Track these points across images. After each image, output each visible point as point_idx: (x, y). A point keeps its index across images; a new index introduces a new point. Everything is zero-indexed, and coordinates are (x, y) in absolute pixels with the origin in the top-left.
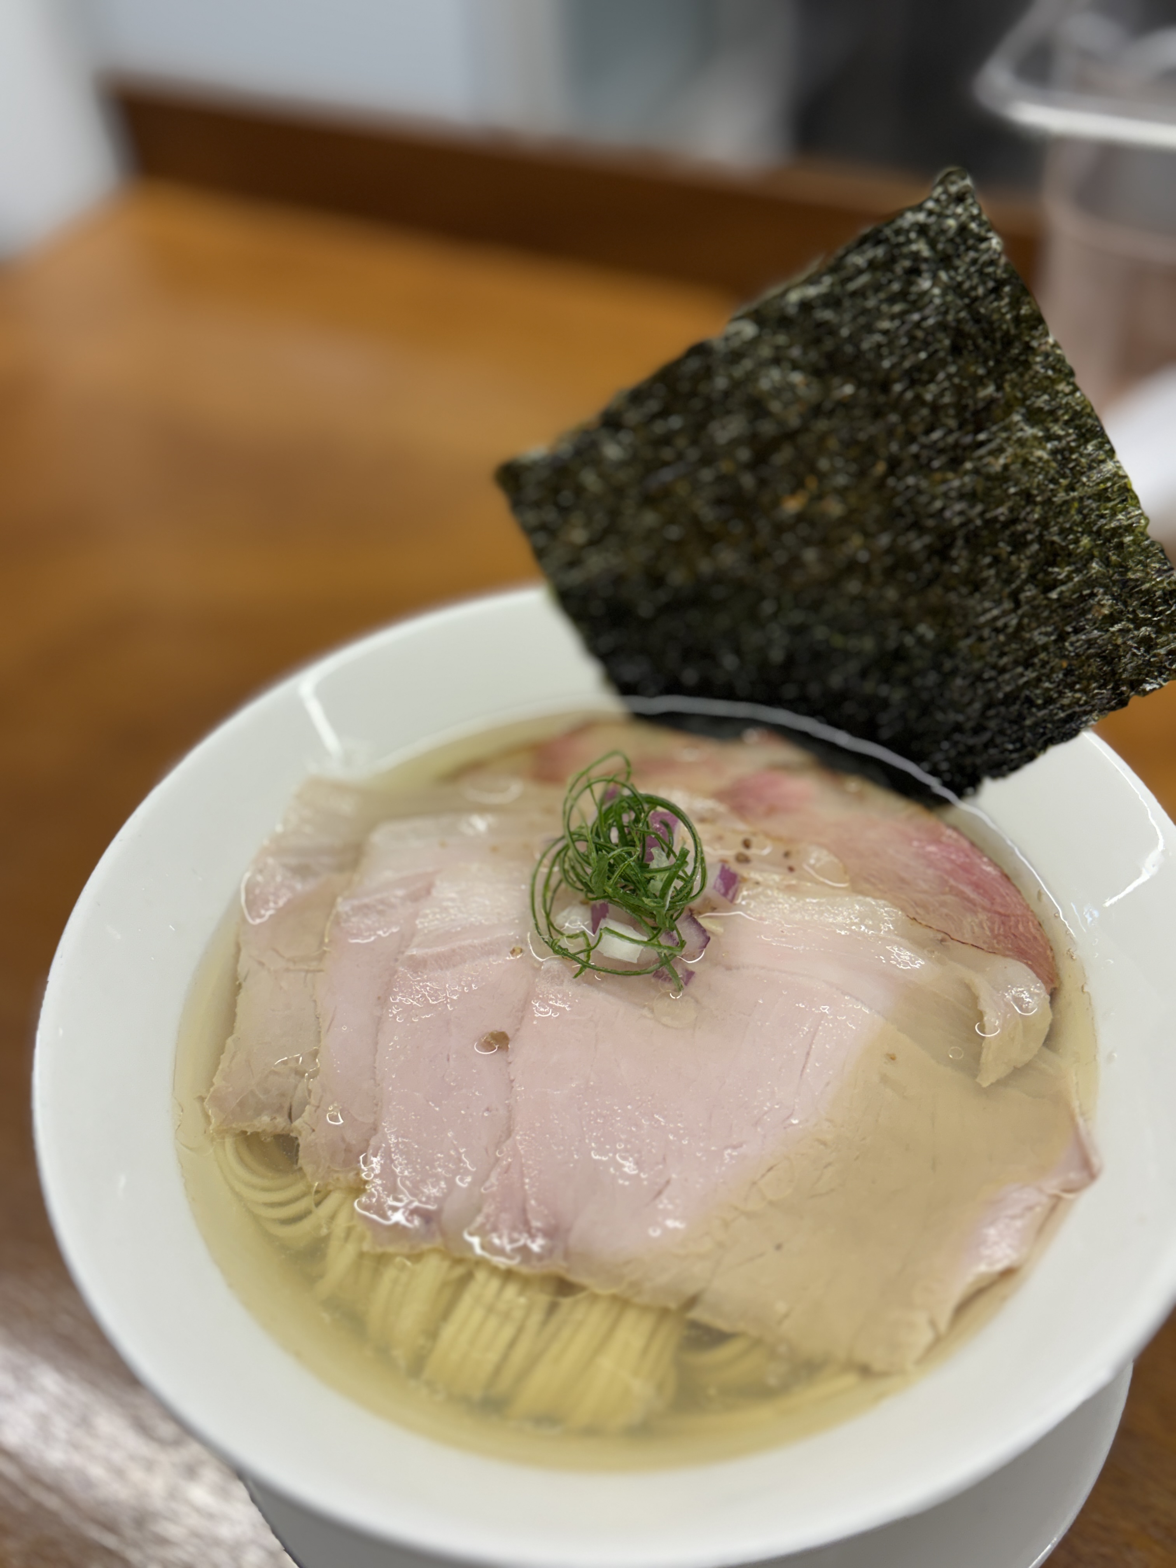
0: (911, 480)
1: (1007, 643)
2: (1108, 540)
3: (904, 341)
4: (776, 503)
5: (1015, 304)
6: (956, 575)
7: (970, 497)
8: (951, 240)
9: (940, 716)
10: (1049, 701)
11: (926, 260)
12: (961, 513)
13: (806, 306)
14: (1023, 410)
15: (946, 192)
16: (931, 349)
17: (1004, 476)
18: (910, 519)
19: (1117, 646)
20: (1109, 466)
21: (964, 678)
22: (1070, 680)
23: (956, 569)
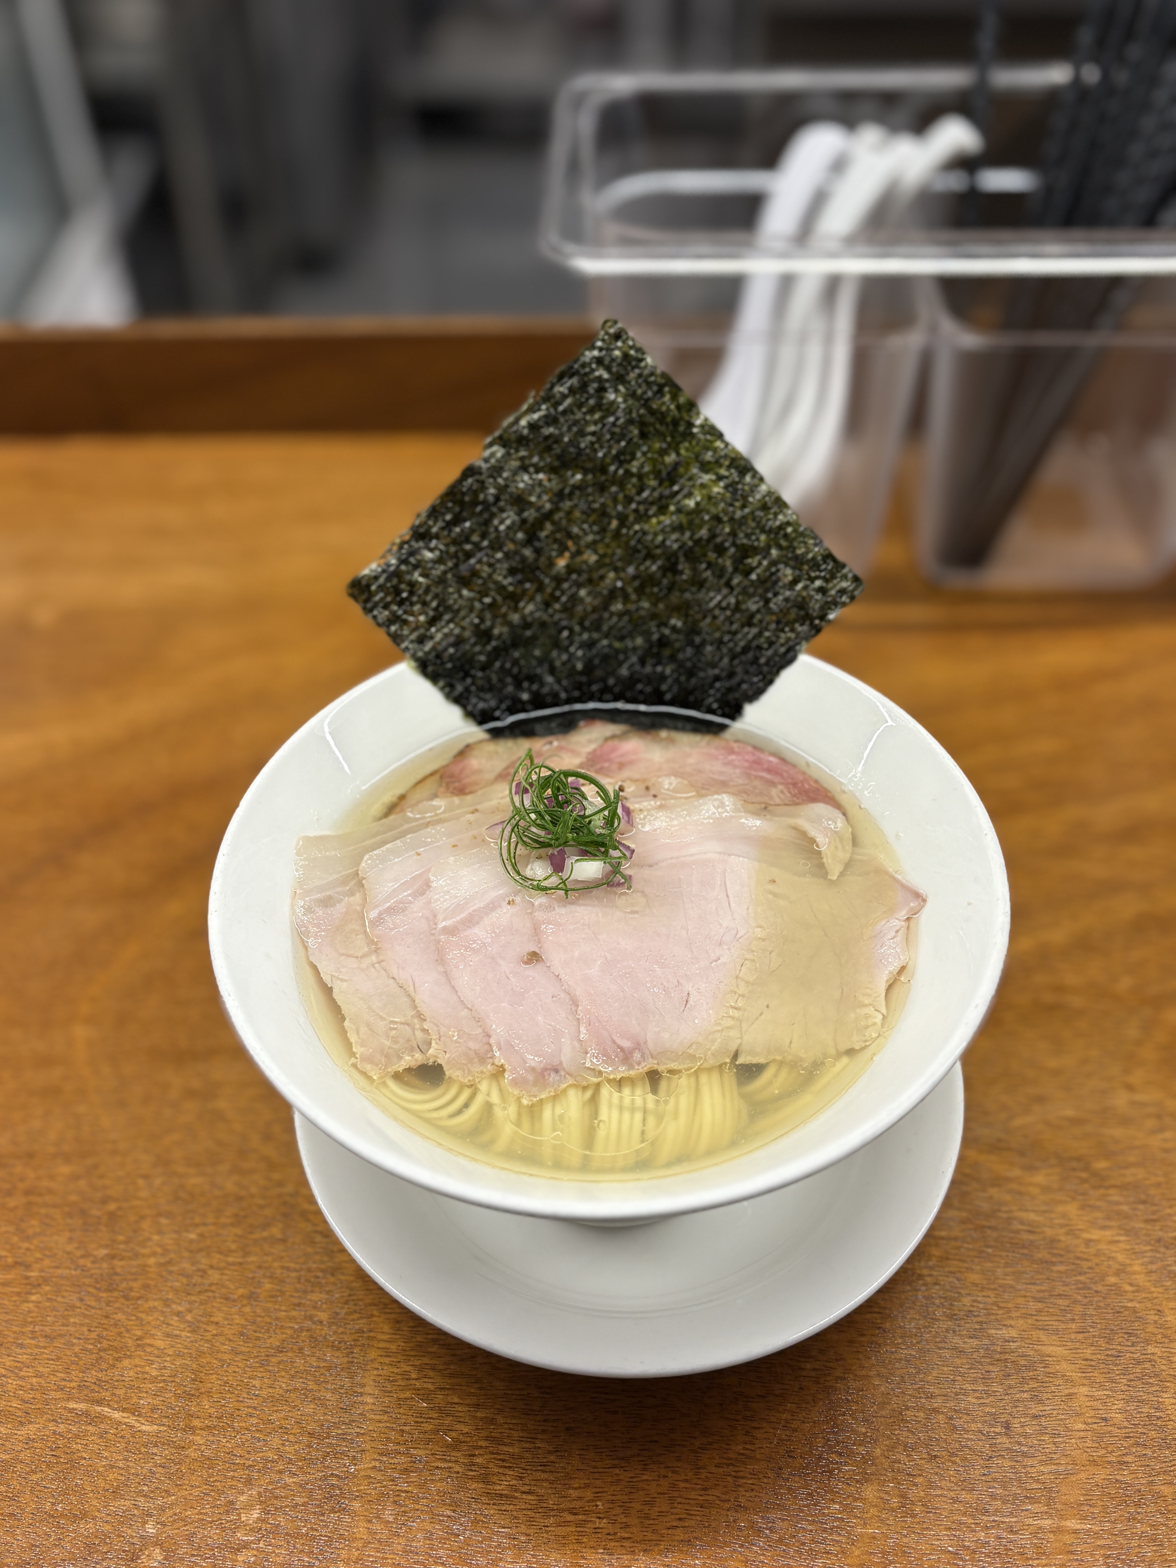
0: (637, 527)
1: (733, 615)
2: (777, 534)
3: (608, 437)
4: (551, 564)
5: (674, 397)
6: (685, 581)
7: (679, 528)
8: (620, 365)
9: (701, 674)
10: (771, 644)
11: (607, 381)
12: (677, 541)
13: (533, 426)
14: (698, 465)
15: (607, 333)
16: (627, 438)
17: (699, 509)
18: (644, 552)
19: (804, 598)
20: (763, 488)
21: (711, 644)
22: (781, 626)
23: (684, 577)
